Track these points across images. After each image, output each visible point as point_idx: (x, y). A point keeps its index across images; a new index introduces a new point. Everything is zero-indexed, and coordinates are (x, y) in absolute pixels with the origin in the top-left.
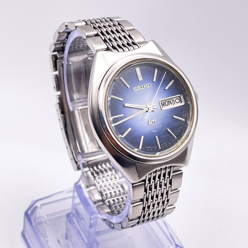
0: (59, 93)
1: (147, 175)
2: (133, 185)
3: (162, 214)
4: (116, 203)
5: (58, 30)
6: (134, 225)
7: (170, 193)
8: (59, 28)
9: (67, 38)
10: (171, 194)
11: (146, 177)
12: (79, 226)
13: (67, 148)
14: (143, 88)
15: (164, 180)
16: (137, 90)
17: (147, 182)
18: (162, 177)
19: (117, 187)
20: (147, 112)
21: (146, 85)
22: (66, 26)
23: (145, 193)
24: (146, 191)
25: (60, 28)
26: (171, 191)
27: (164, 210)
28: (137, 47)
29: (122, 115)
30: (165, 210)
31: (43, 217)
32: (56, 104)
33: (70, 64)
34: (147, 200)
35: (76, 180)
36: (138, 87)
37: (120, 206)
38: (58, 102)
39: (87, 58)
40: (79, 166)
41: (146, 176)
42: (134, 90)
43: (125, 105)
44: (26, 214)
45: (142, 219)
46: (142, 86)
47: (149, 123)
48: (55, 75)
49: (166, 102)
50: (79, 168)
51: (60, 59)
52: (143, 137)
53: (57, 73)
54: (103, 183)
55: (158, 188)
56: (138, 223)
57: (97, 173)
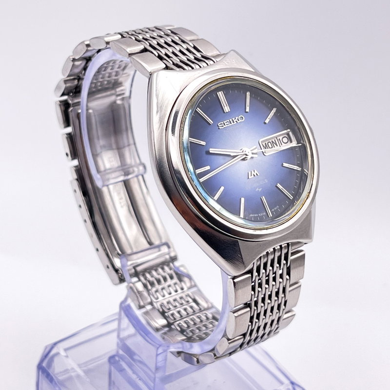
0: (76, 162)
1: (255, 261)
2: (235, 280)
3: (277, 326)
4: (191, 326)
5: (72, 56)
6: (234, 352)
7: (288, 289)
8: (73, 52)
9: (85, 69)
10: (290, 291)
11: (253, 265)
12: (134, 372)
13: (97, 250)
14: (232, 124)
15: (279, 268)
16: (224, 126)
17: (255, 274)
18: (276, 265)
19: (188, 302)
20: (243, 159)
21: (237, 118)
22: (88, 46)
23: (253, 293)
24: (253, 289)
25: (75, 52)
26: (290, 286)
27: (279, 318)
28: (212, 62)
29: (208, 168)
30: (281, 320)
31: (73, 369)
32: (71, 182)
33: (90, 113)
34: (256, 303)
35: (122, 298)
36: (224, 122)
37: (199, 329)
38: (76, 177)
39: (115, 102)
40: (122, 275)
41: (254, 263)
42: (220, 128)
43: (211, 152)
44: (40, 367)
45: (247, 338)
46: (231, 120)
47: (250, 177)
48: (67, 134)
49: (269, 144)
50: (122, 280)
51: (73, 107)
52: (243, 200)
53: (69, 130)
54: (164, 298)
55: (271, 282)
56: (241, 346)
57: (152, 284)
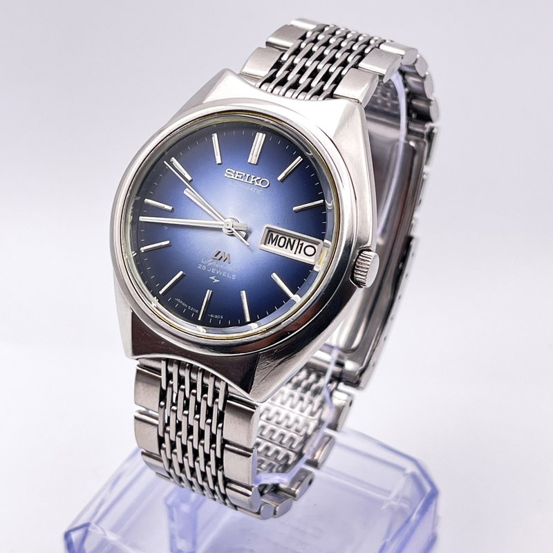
16: (233, 177)
21: (258, 178)
29: (169, 208)
36: (237, 172)
42: (225, 175)
43: (185, 192)
54: (290, 409)
